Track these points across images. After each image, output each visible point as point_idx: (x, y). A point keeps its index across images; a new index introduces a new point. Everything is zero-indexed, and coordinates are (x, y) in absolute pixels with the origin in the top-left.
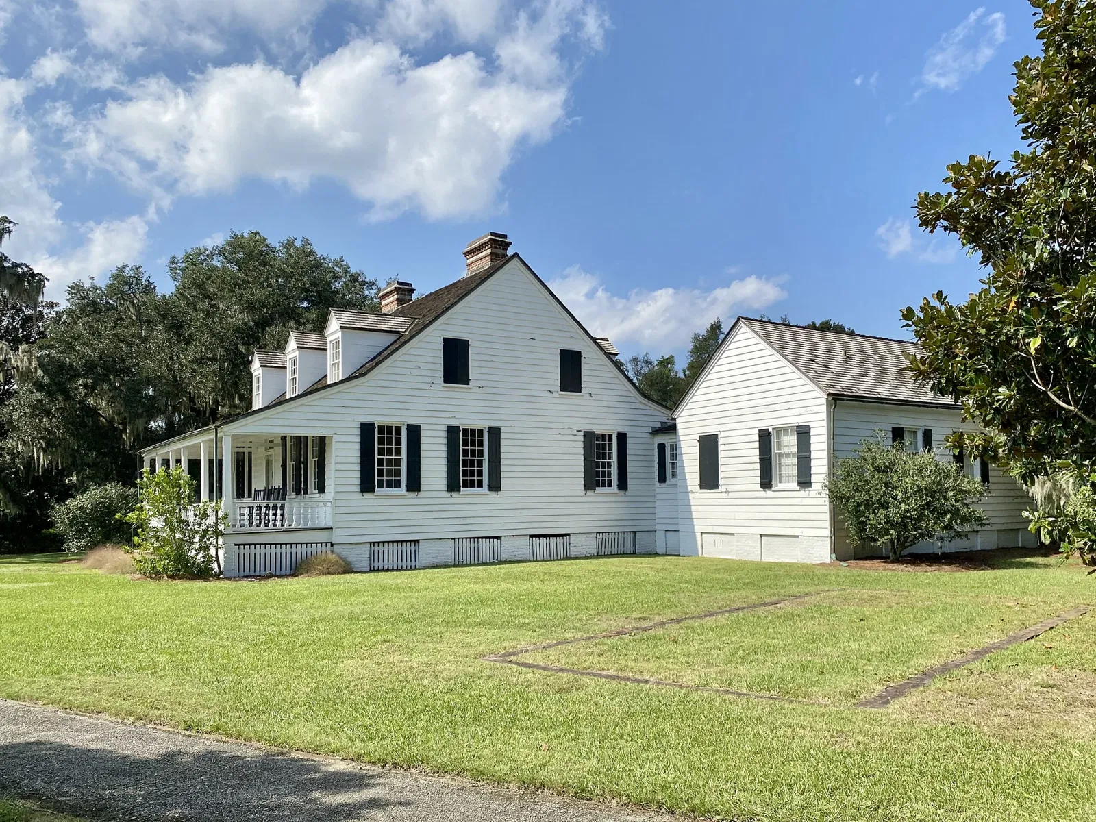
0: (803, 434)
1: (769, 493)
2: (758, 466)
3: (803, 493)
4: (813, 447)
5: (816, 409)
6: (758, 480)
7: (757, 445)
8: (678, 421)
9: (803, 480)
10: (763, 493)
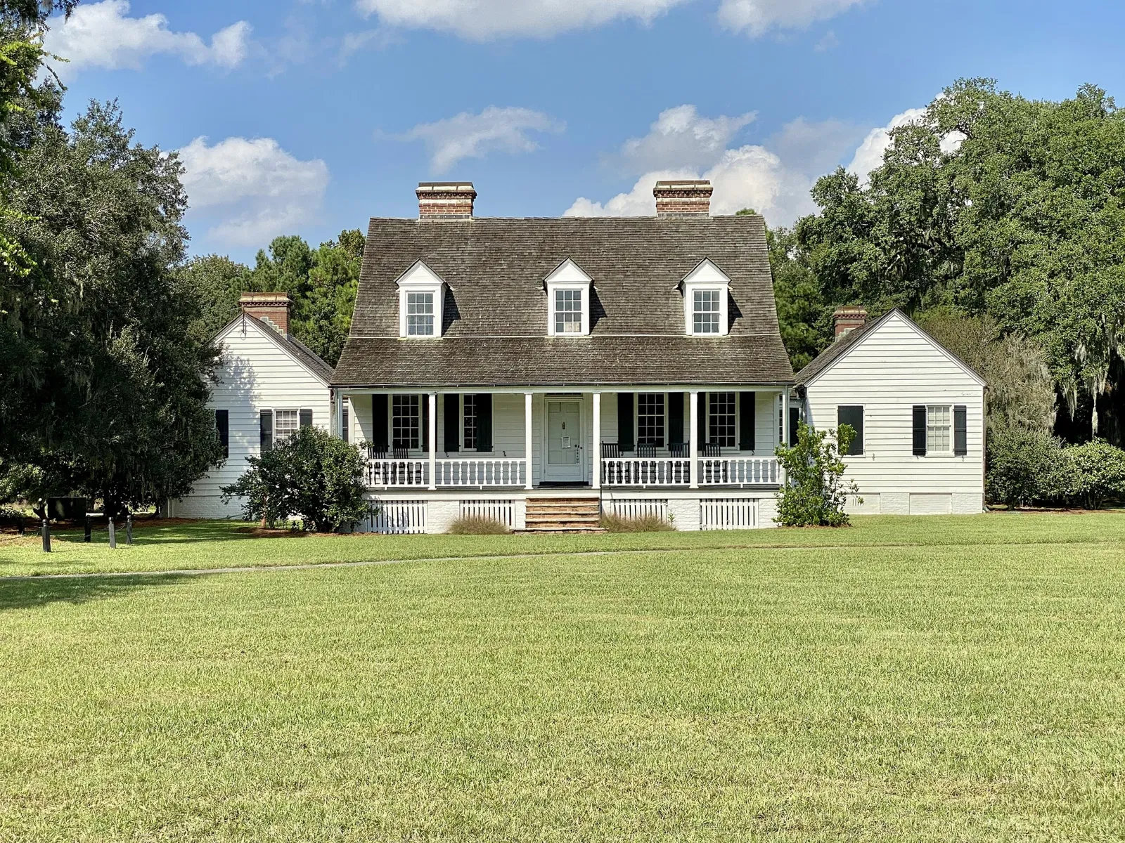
0: (960, 413)
1: (921, 459)
2: (911, 436)
3: (959, 459)
4: (968, 423)
5: (974, 393)
6: (911, 447)
7: (911, 418)
8: (808, 390)
9: (959, 449)
10: (915, 459)
